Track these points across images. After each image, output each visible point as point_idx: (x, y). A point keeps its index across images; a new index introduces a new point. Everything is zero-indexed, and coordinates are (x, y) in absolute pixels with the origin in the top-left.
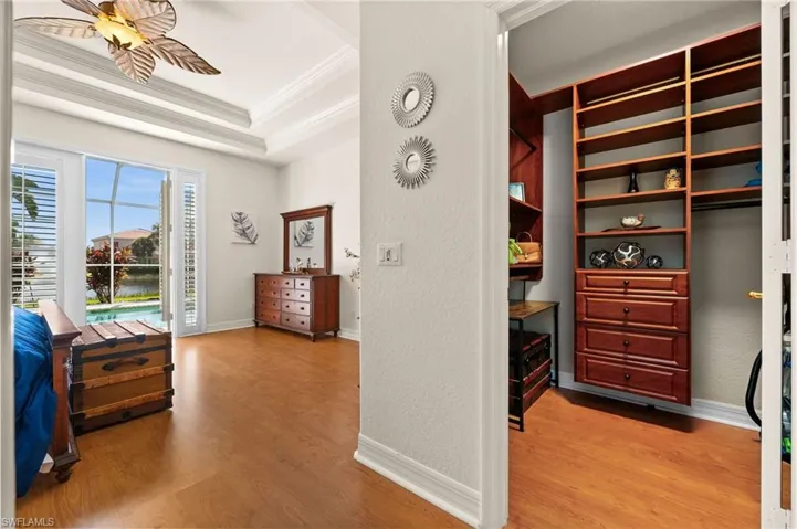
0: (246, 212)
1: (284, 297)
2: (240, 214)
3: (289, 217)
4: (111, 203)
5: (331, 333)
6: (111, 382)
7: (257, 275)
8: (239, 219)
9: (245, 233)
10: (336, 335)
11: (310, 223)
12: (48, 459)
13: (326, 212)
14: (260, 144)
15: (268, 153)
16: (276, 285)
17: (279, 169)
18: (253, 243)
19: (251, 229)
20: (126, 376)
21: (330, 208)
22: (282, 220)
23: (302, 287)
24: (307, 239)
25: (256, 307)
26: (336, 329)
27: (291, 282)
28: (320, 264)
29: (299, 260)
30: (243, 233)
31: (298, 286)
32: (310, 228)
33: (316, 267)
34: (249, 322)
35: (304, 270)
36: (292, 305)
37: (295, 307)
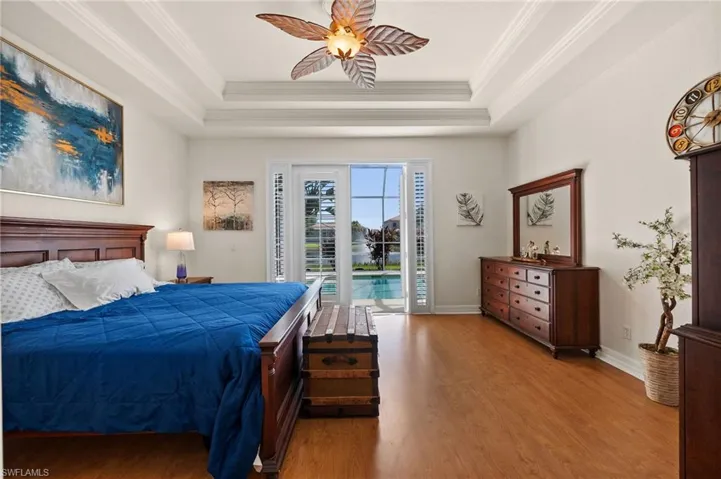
0: (470, 192)
1: (513, 289)
2: (464, 195)
3: (518, 192)
4: (383, 197)
5: (587, 351)
6: (329, 376)
7: (483, 260)
8: (464, 200)
9: (471, 214)
10: (592, 355)
11: (547, 196)
12: (258, 462)
13: (575, 178)
14: (483, 114)
15: (492, 122)
16: (503, 274)
17: (506, 138)
18: (478, 225)
19: (476, 210)
20: (340, 373)
21: (579, 172)
22: (510, 196)
23: (537, 281)
24: (544, 215)
25: (483, 295)
26: (595, 345)
27: (522, 272)
28: (565, 250)
29: (532, 243)
30: (468, 215)
31: (531, 279)
32: (548, 202)
33: (558, 253)
34: (474, 309)
35: (540, 257)
36: (523, 300)
37: (528, 305)
